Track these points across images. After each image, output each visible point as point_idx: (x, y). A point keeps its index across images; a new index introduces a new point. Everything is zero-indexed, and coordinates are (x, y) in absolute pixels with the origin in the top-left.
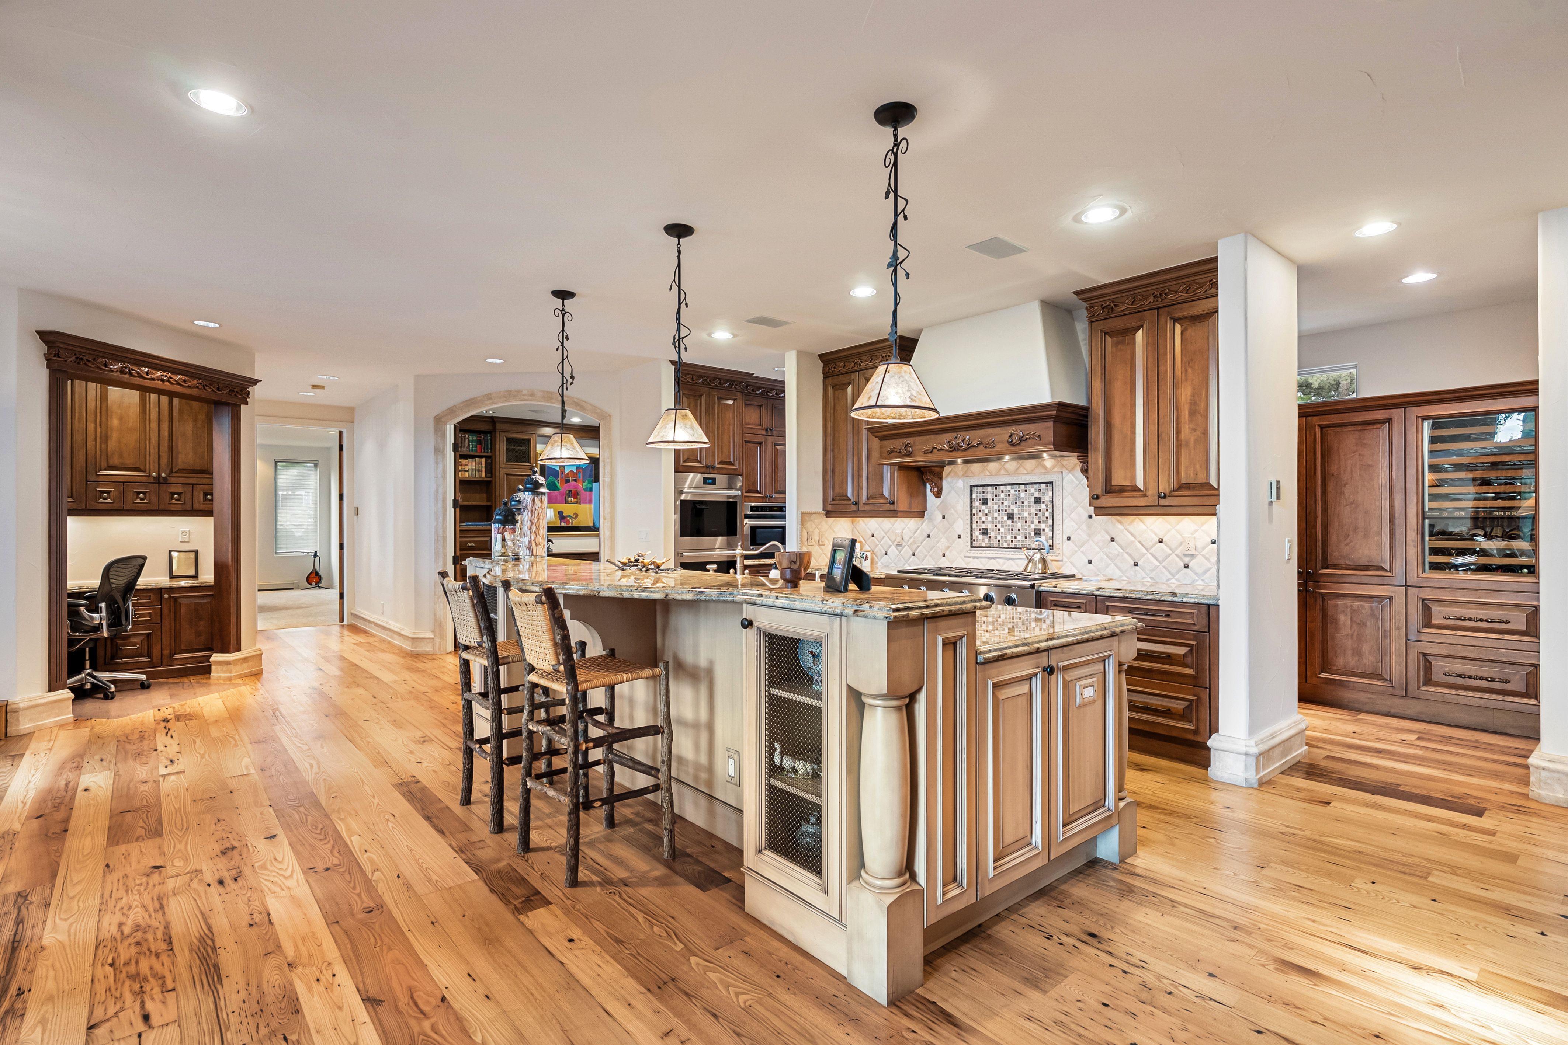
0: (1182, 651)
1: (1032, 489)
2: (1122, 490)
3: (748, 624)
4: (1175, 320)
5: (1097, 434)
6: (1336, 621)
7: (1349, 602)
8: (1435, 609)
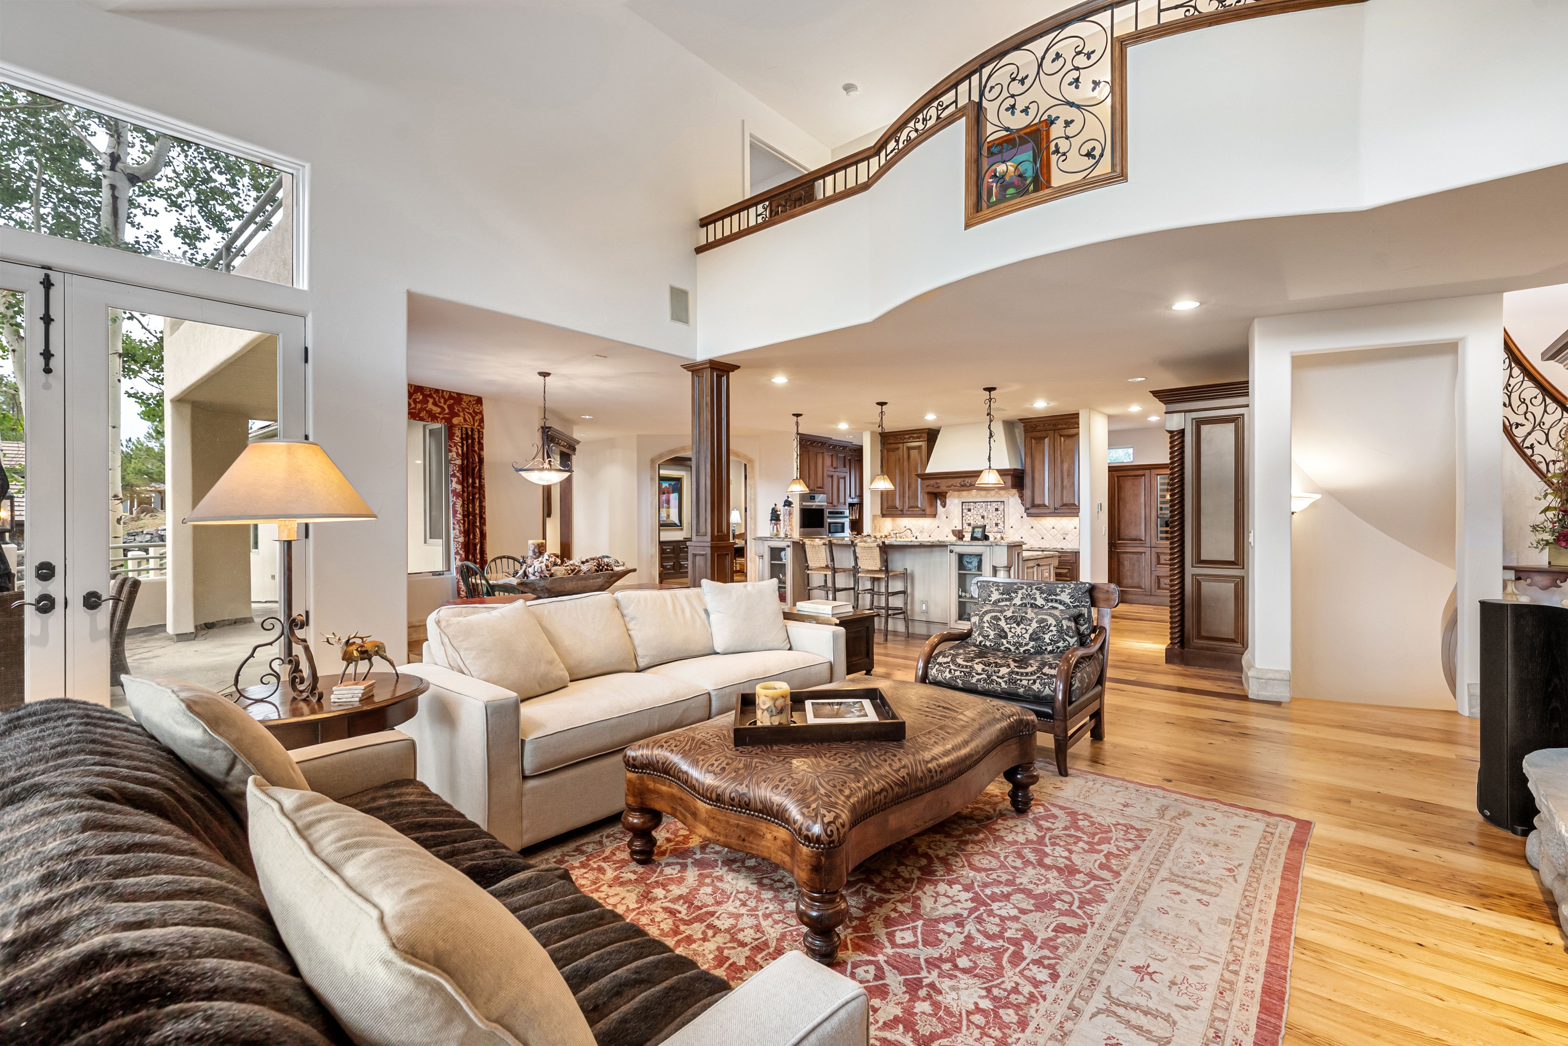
0: (1065, 571)
1: (994, 504)
2: (1039, 506)
3: (951, 551)
4: (1061, 436)
5: (1028, 481)
6: (1123, 565)
7: (1128, 555)
8: (1162, 557)
